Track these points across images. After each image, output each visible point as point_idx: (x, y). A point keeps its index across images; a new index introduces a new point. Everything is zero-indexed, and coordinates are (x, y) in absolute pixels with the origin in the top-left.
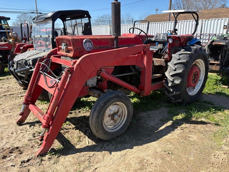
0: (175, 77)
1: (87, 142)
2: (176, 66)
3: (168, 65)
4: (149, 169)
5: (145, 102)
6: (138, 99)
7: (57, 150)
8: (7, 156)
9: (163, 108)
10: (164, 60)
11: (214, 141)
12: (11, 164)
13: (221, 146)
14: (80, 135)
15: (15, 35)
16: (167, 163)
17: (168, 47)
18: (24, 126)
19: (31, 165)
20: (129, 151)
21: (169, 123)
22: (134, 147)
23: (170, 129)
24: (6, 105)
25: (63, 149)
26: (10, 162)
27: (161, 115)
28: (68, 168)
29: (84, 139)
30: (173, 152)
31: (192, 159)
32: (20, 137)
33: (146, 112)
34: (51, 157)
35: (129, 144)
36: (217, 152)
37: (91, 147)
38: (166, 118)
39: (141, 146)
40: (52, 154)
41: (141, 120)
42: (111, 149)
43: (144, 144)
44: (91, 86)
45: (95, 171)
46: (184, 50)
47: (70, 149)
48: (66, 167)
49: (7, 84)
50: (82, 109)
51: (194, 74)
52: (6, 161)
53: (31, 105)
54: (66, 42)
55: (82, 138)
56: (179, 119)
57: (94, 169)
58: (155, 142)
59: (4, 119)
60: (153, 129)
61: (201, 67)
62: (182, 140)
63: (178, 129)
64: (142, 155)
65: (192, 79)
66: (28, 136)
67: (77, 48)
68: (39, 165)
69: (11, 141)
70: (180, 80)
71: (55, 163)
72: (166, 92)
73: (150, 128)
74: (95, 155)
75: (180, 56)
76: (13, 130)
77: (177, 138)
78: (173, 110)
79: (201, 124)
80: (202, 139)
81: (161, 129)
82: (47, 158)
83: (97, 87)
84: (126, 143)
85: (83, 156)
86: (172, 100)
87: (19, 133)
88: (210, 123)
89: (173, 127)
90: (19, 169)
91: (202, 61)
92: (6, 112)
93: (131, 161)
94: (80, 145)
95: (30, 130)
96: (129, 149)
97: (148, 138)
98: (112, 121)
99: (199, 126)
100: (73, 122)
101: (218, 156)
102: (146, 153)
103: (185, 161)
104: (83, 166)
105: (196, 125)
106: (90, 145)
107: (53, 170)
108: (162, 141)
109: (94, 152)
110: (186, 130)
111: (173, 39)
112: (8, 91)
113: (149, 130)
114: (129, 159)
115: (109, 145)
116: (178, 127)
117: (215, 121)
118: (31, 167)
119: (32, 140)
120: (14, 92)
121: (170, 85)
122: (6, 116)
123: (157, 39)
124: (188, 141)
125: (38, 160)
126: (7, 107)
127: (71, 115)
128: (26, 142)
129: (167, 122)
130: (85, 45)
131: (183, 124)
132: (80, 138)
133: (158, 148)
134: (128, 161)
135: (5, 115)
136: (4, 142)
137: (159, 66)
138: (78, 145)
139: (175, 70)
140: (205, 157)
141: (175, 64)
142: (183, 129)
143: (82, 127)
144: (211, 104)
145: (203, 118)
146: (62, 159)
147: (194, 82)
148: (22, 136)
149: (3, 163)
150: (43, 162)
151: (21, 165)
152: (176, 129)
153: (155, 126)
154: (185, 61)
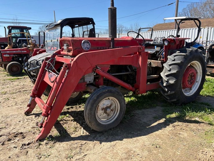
0: (169, 77)
1: (82, 132)
2: (171, 67)
3: (164, 66)
4: (135, 159)
5: (141, 101)
6: (135, 98)
7: (54, 137)
8: (12, 139)
9: (158, 107)
10: (160, 61)
11: (204, 139)
12: (14, 146)
13: (211, 144)
14: (76, 126)
15: (34, 42)
16: (153, 156)
17: (164, 49)
18: (30, 116)
19: (30, 147)
20: (118, 142)
21: (162, 121)
22: (123, 139)
23: (162, 126)
24: (19, 99)
25: (59, 137)
26: (13, 144)
27: (155, 113)
28: (61, 153)
29: (80, 130)
30: (161, 146)
31: (178, 153)
32: (25, 125)
33: (141, 110)
34: (48, 142)
35: (120, 136)
36: (206, 149)
37: (84, 137)
38: (160, 116)
39: (130, 139)
40: (49, 140)
41: (135, 117)
42: (102, 140)
43: (134, 137)
44: (88, 82)
45: (84, 157)
46: (179, 52)
47: (66, 137)
48: (59, 152)
49: (23, 83)
50: (82, 104)
51: (190, 75)
52: (10, 143)
53: (37, 98)
54: (67, 43)
55: (78, 129)
56: (173, 118)
57: (84, 155)
58: (145, 136)
59: (15, 110)
60: (145, 125)
61: (197, 68)
62: (172, 136)
63: (170, 126)
64: (130, 146)
65: (188, 80)
66: (32, 124)
67: (76, 48)
68: (36, 148)
69: (18, 127)
70: (174, 80)
71: (50, 148)
72: (161, 92)
73: (142, 124)
74: (86, 144)
75: (175, 57)
76: (21, 119)
77: (168, 134)
78: (168, 109)
79: (194, 123)
80: (193, 136)
81: (152, 125)
82: (44, 143)
83: (94, 83)
84: (117, 135)
85: (76, 143)
86: (167, 100)
87: (25, 121)
88: (203, 123)
89: (165, 125)
90: (19, 150)
91: (199, 63)
92: (18, 104)
93: (119, 151)
94: (75, 134)
95: (35, 120)
96: (119, 140)
97: (139, 132)
98: (105, 115)
99: (192, 125)
100: (73, 115)
101: (206, 153)
102: (134, 145)
103: (172, 155)
104: (74, 152)
105: (188, 124)
106: (84, 135)
107: (47, 153)
108: (151, 136)
109: (87, 141)
110: (178, 128)
111: (168, 41)
112: (23, 88)
113: (141, 125)
114: (117, 149)
115: (101, 136)
116: (170, 124)
117: (209, 121)
118: (30, 149)
119: (35, 127)
120: (27, 89)
121: (165, 85)
122: (17, 108)
123: (155, 43)
124: (178, 138)
125: (37, 144)
126: (20, 100)
127: (72, 109)
128: (30, 129)
129: (159, 120)
130: (83, 45)
131: (175, 122)
132: (76, 129)
133: (146, 142)
134: (116, 151)
135: (17, 106)
136: (12, 128)
137: (156, 67)
138: (73, 135)
139: (170, 71)
140: (192, 152)
141: (170, 65)
142: (175, 127)
143: (79, 119)
144: (208, 105)
145: (197, 118)
146: (58, 145)
147: (190, 83)
148: (27, 124)
149: (8, 145)
150: (41, 146)
151: (21, 147)
152: (168, 126)
153: (148, 123)
154: (179, 62)
